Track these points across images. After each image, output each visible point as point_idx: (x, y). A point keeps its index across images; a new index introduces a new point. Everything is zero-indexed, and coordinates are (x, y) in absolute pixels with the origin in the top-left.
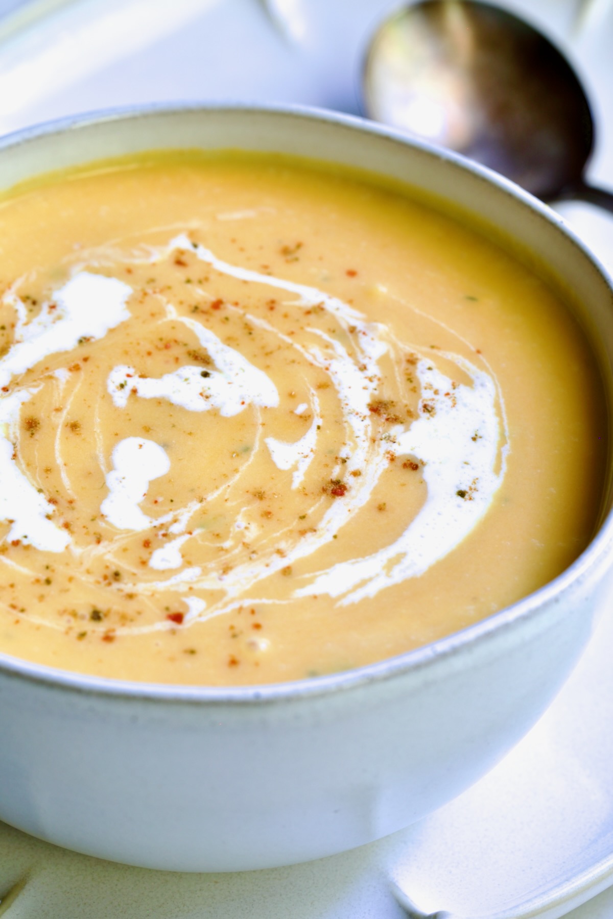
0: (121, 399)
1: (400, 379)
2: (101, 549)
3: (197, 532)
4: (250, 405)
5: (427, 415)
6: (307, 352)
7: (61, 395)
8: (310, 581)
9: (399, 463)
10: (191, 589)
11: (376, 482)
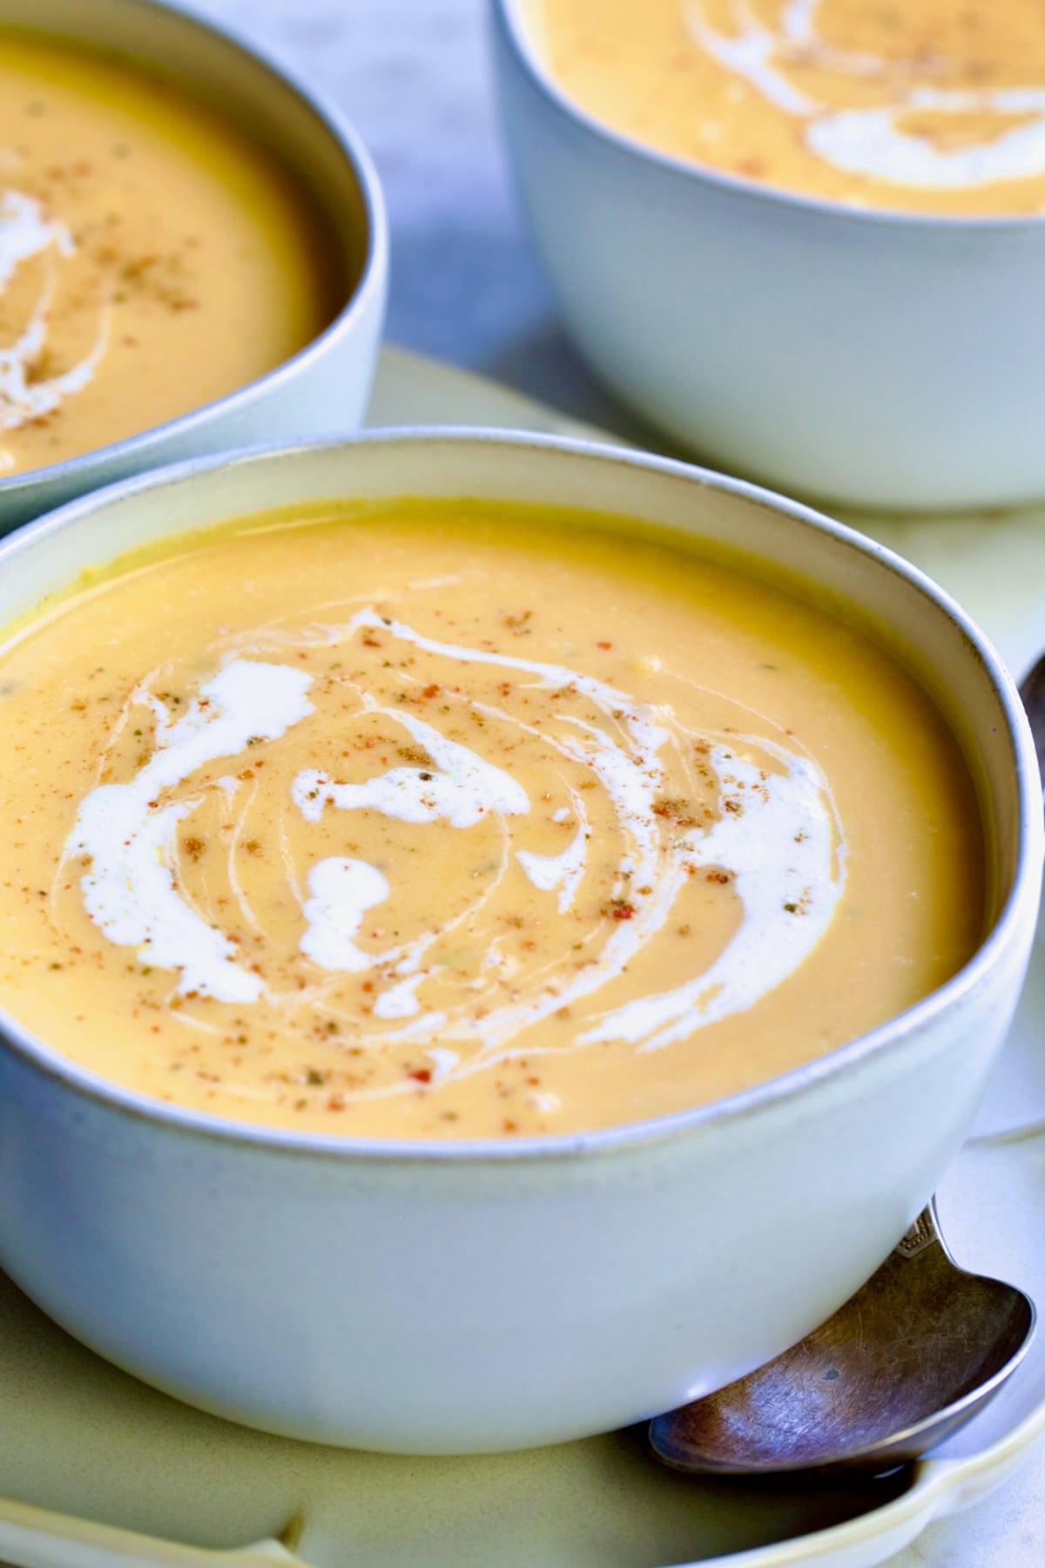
0: (313, 811)
1: (690, 773)
2: (306, 996)
3: (435, 970)
4: (491, 812)
5: (732, 814)
6: (560, 744)
7: (231, 809)
8: (597, 1024)
9: (702, 876)
10: (435, 1040)
11: (673, 899)
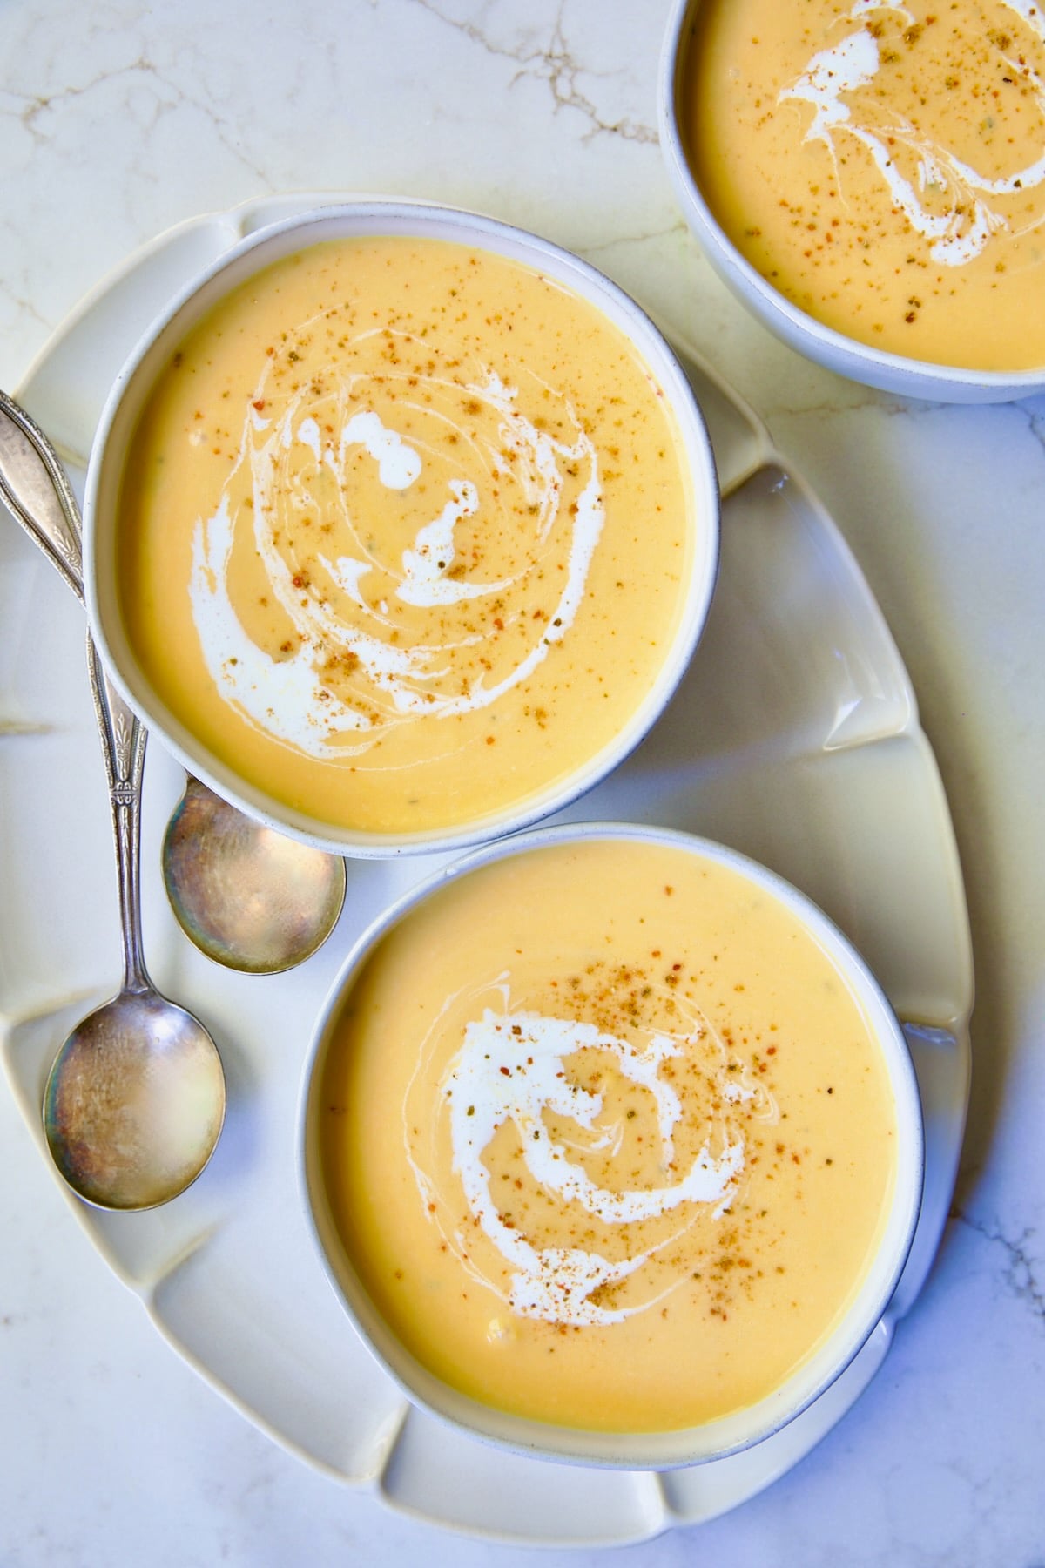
0: (456, 487)
1: (365, 697)
3: (319, 468)
4: (405, 575)
5: (319, 691)
6: (429, 651)
7: (485, 444)
8: (230, 512)
9: (295, 641)
10: (275, 430)
11: (289, 613)
